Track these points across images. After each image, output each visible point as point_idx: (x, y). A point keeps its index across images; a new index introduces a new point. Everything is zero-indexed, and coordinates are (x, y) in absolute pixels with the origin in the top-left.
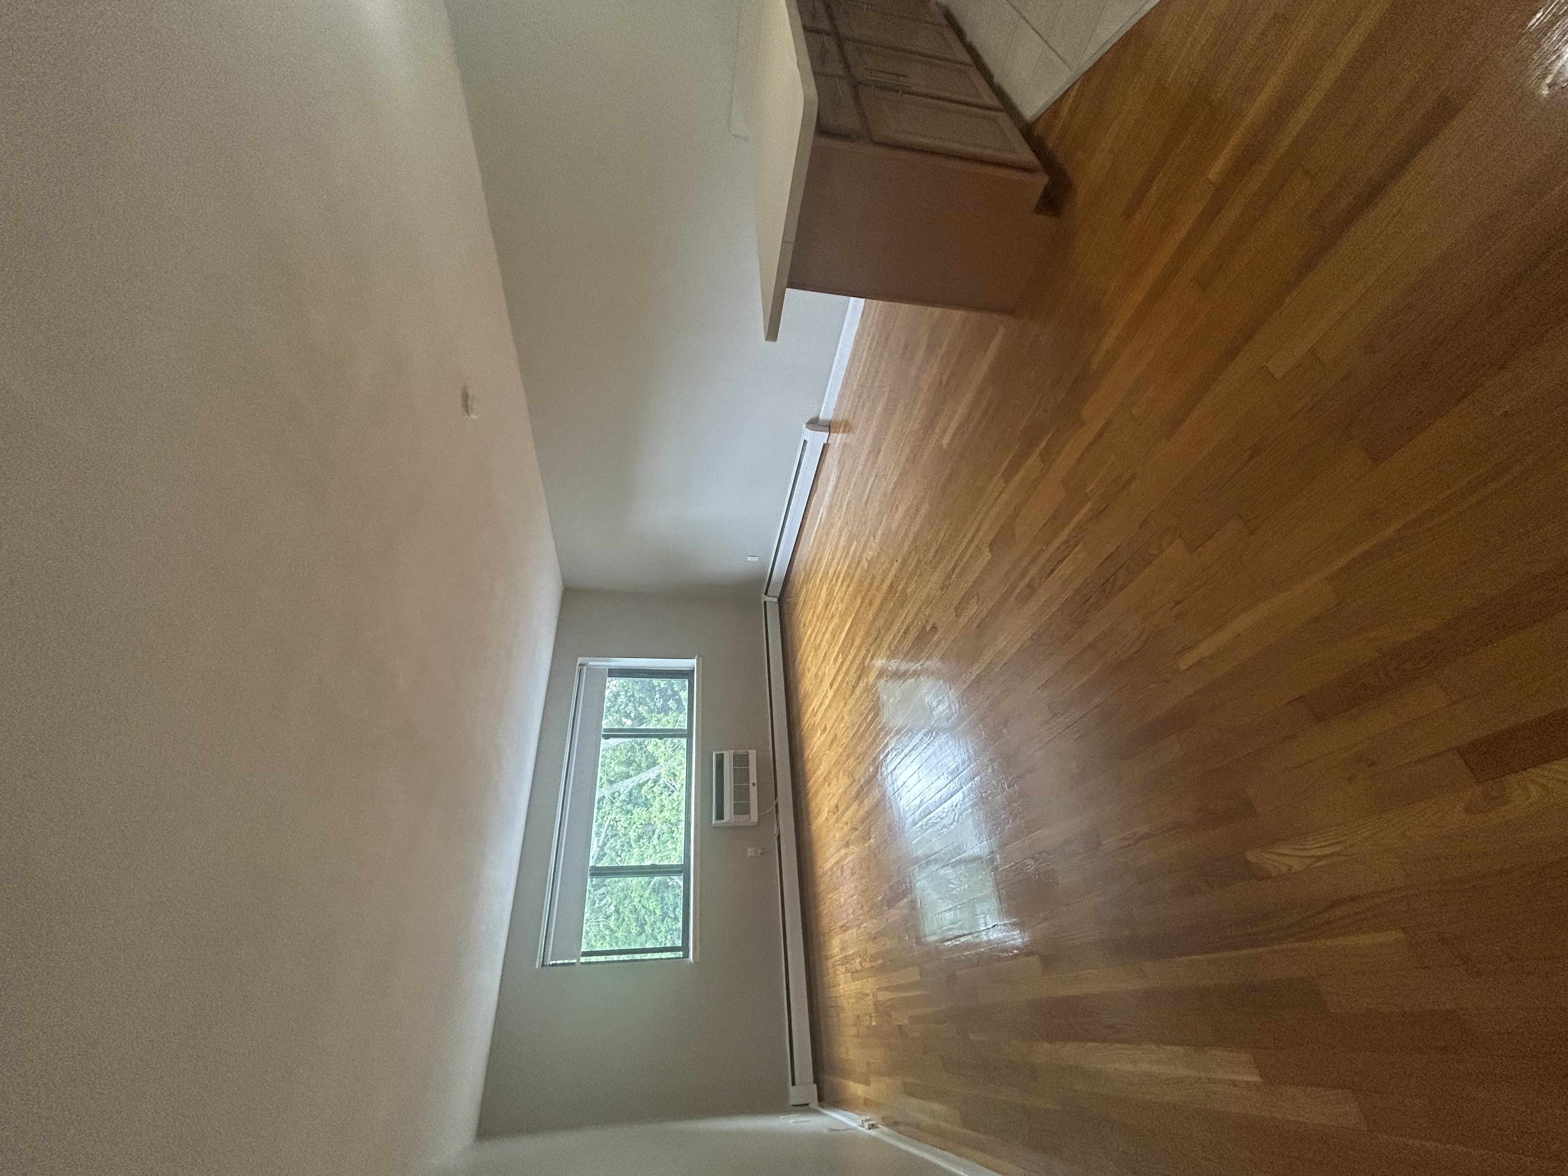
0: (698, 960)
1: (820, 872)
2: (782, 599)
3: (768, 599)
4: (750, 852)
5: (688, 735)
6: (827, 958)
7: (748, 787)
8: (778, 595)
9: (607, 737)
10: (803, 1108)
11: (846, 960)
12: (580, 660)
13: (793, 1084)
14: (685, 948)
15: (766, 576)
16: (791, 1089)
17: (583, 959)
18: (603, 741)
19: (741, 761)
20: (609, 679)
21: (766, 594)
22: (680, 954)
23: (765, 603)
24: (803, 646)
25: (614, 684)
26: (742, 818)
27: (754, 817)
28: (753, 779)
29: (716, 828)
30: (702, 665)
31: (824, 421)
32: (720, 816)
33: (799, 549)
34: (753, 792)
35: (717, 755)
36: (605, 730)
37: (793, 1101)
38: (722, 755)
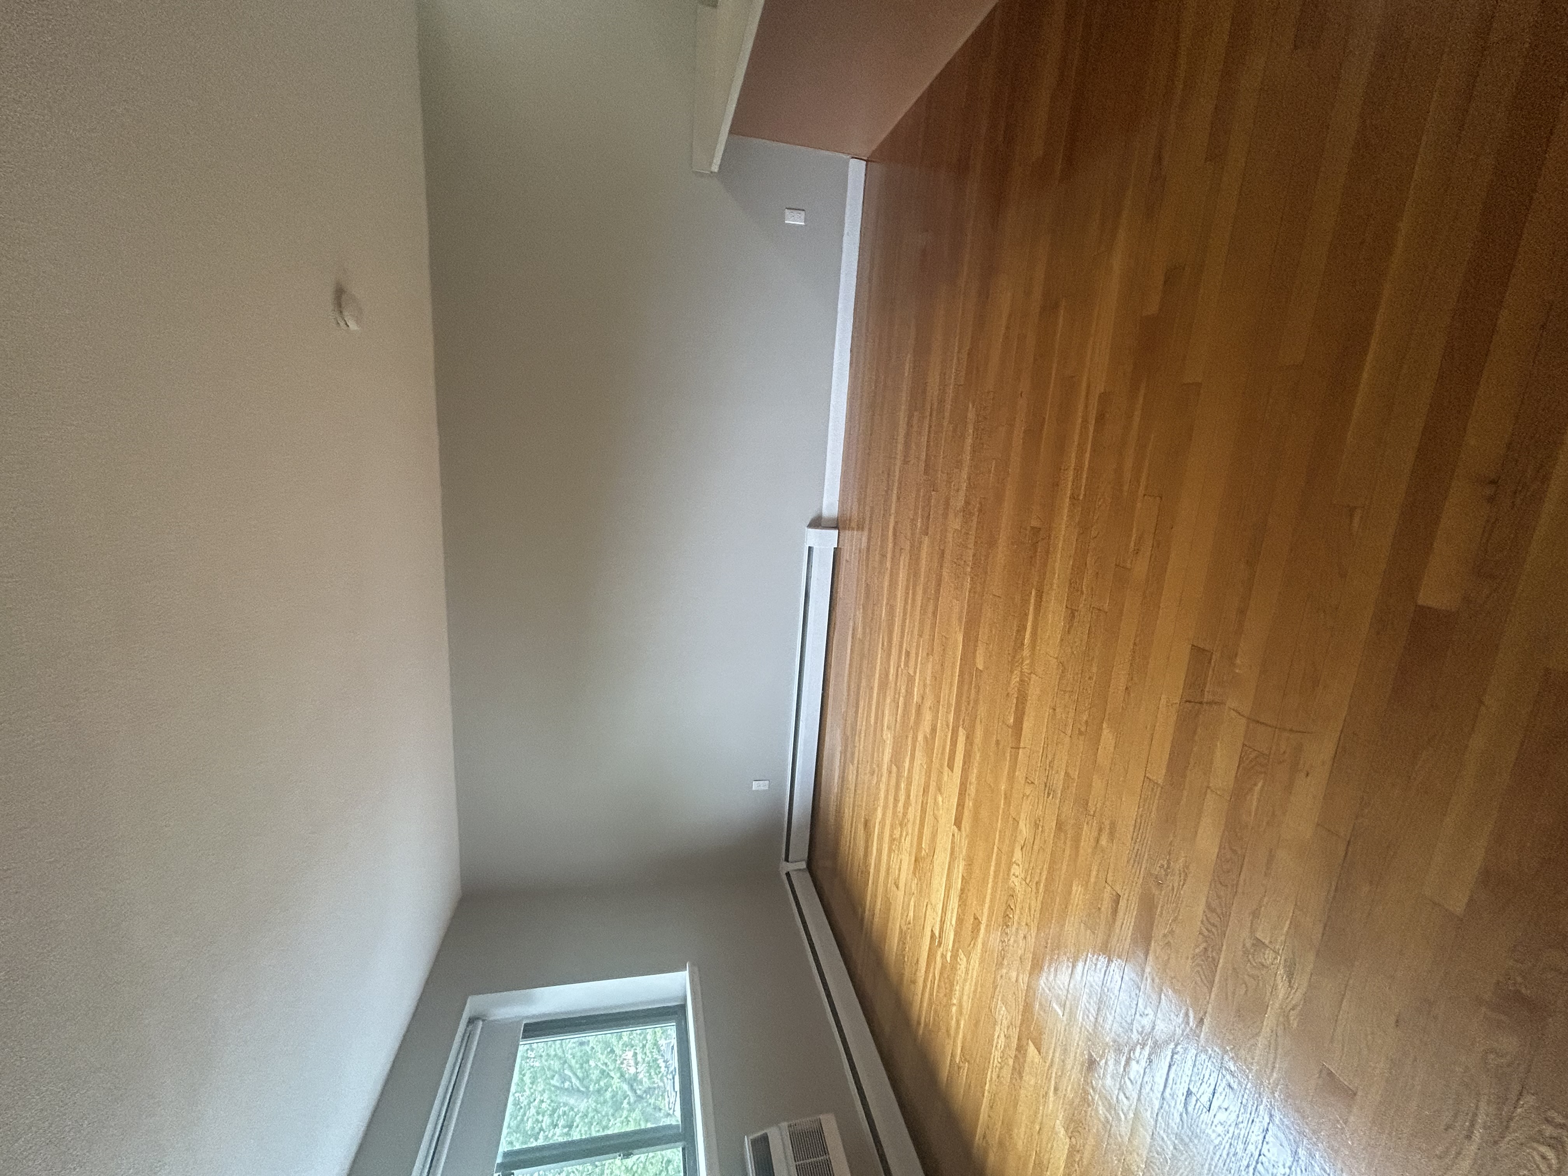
3: (790, 867)
8: (806, 848)
15: (783, 808)
21: (787, 858)
23: (788, 874)
24: (872, 871)
30: (701, 984)
31: (830, 520)
33: (827, 738)
35: (754, 1143)
38: (765, 1139)
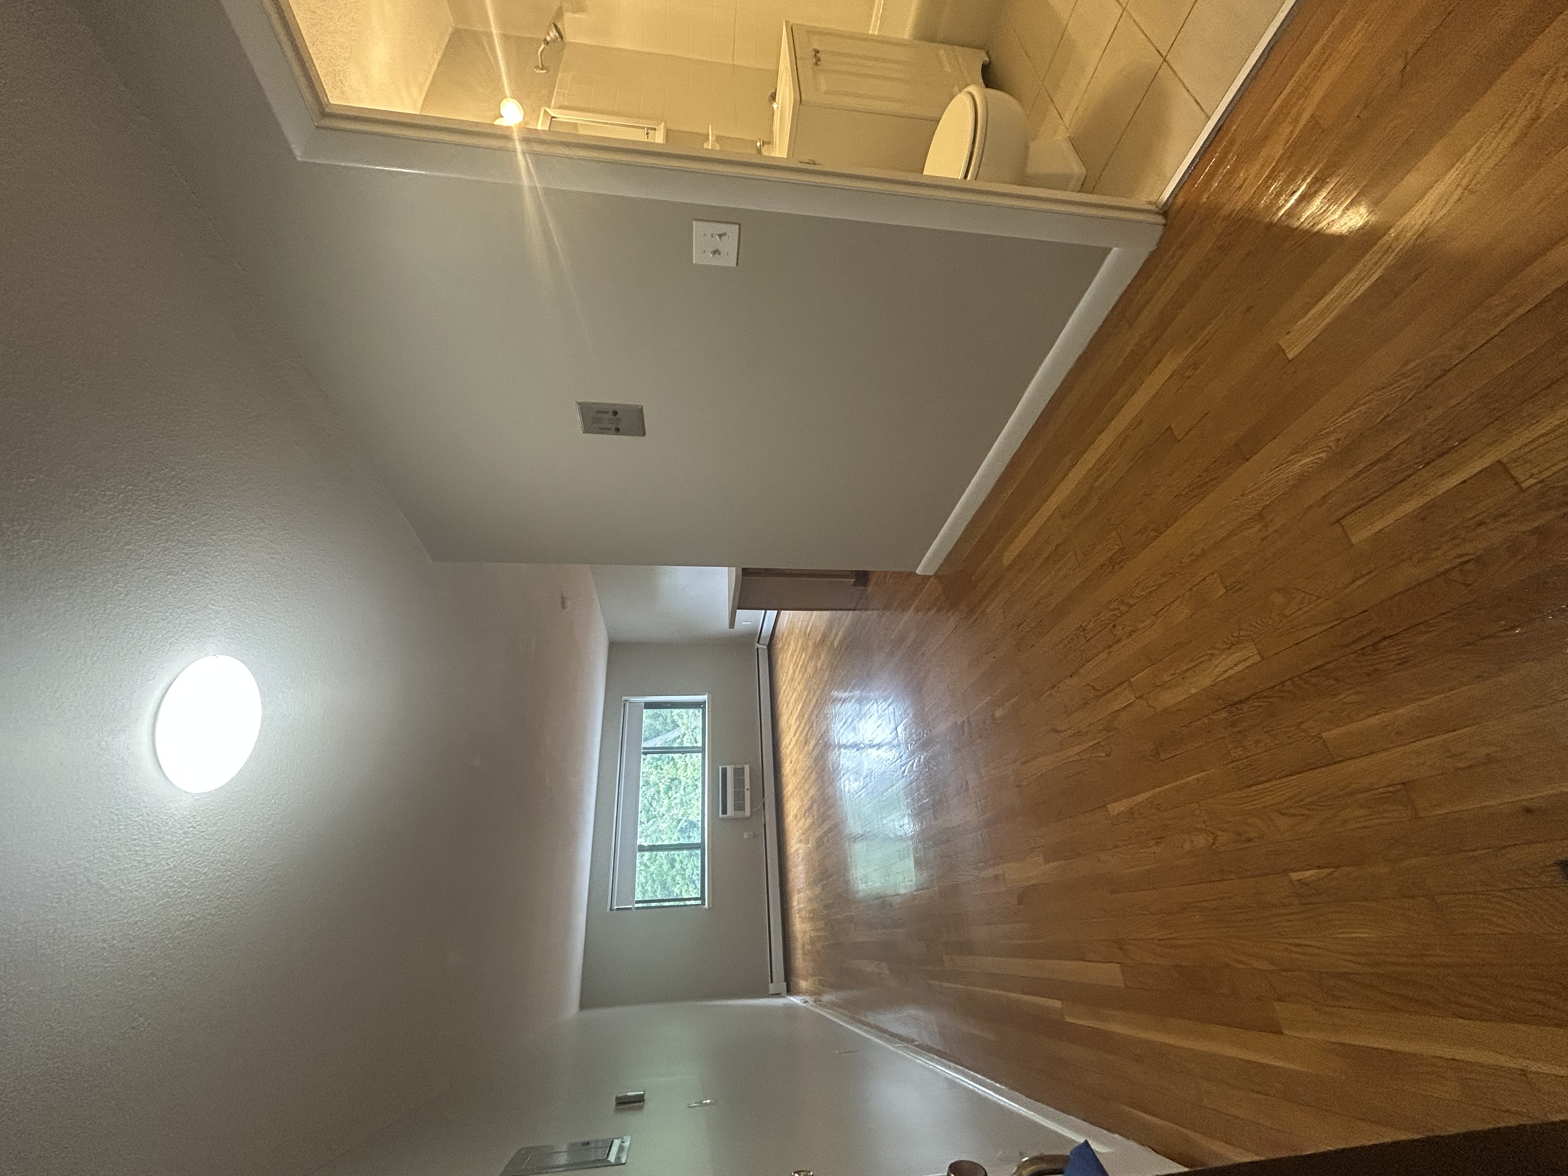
0: (711, 906)
1: (789, 853)
2: (771, 646)
4: (746, 836)
5: (703, 750)
6: (791, 908)
7: (744, 791)
8: (767, 643)
9: (645, 754)
10: (778, 995)
11: (800, 910)
12: (624, 698)
13: (772, 982)
14: (702, 898)
15: (757, 632)
16: (771, 985)
17: (637, 905)
18: (643, 756)
19: (739, 772)
20: (645, 711)
21: (758, 642)
22: (699, 902)
23: (758, 647)
25: (647, 713)
26: (739, 814)
27: (748, 812)
28: (747, 785)
29: (722, 819)
30: (712, 700)
32: (725, 812)
34: (747, 794)
35: (722, 769)
36: (644, 748)
37: (771, 992)
38: (726, 768)
